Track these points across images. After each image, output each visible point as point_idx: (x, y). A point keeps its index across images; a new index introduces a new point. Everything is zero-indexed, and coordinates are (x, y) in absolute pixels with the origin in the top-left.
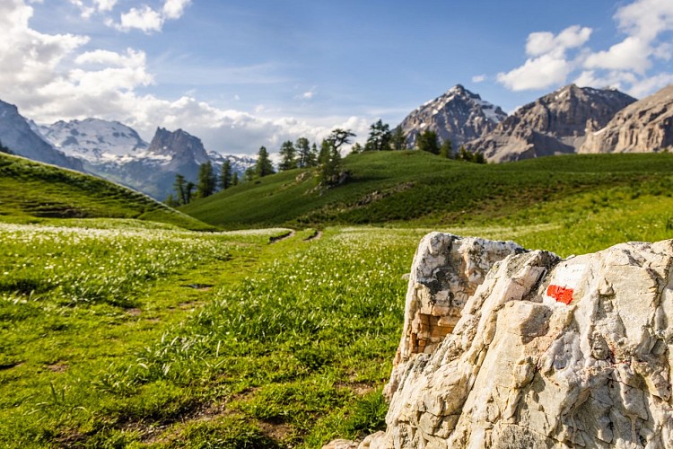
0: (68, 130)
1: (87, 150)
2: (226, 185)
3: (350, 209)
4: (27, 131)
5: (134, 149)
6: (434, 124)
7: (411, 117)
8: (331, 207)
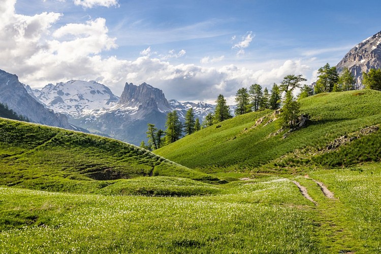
0: (56, 91)
1: (71, 107)
2: (190, 131)
3: (321, 152)
4: (25, 95)
5: (108, 103)
6: (373, 59)
7: (350, 54)
8: (302, 151)
